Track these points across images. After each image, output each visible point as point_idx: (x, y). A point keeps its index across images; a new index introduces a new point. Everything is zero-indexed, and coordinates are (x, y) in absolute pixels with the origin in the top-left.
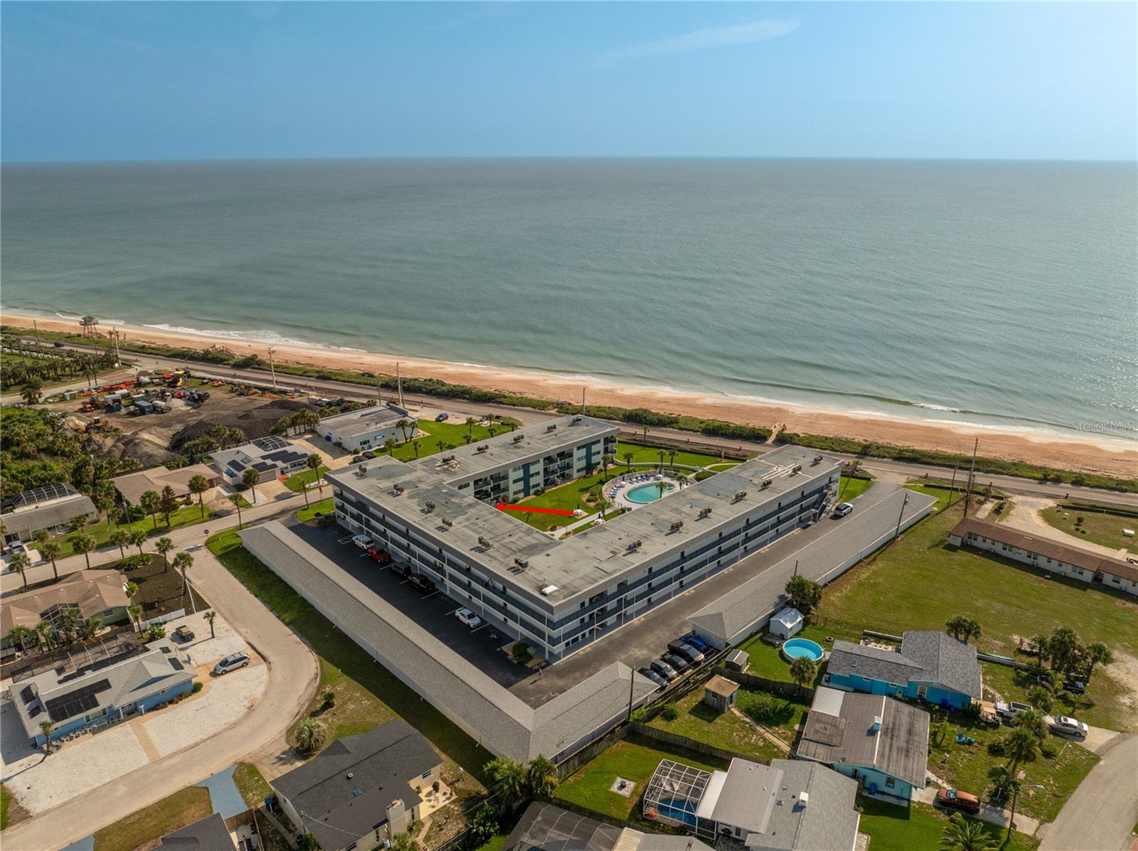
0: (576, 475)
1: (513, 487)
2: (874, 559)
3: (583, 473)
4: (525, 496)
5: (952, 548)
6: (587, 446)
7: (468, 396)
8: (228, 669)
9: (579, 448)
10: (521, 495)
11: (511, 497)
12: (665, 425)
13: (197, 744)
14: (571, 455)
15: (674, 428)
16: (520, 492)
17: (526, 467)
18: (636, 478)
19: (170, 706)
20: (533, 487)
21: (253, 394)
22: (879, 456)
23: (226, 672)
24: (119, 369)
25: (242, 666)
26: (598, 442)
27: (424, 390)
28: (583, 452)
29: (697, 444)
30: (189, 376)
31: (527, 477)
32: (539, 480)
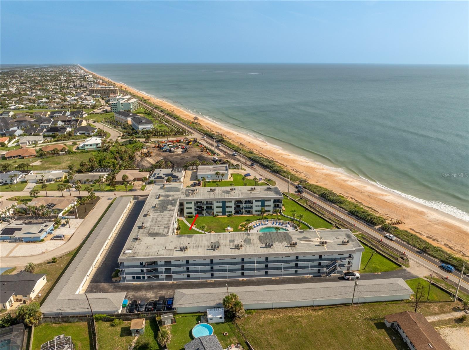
0: (254, 213)
1: (215, 210)
2: (322, 309)
3: (259, 213)
4: (223, 215)
5: (380, 325)
6: (263, 201)
7: (271, 168)
8: (55, 238)
9: (256, 201)
10: (221, 214)
11: (215, 214)
12: (334, 203)
13: (19, 257)
14: (252, 203)
15: (338, 205)
16: (220, 212)
17: (224, 202)
18: (277, 223)
19: (31, 243)
20: (228, 212)
21: (205, 152)
22: (432, 256)
23: (54, 240)
24: (184, 136)
25: (60, 240)
26: (270, 200)
27: (260, 163)
28: (259, 203)
29: (337, 216)
30: (196, 142)
31: (224, 207)
32: (232, 210)
